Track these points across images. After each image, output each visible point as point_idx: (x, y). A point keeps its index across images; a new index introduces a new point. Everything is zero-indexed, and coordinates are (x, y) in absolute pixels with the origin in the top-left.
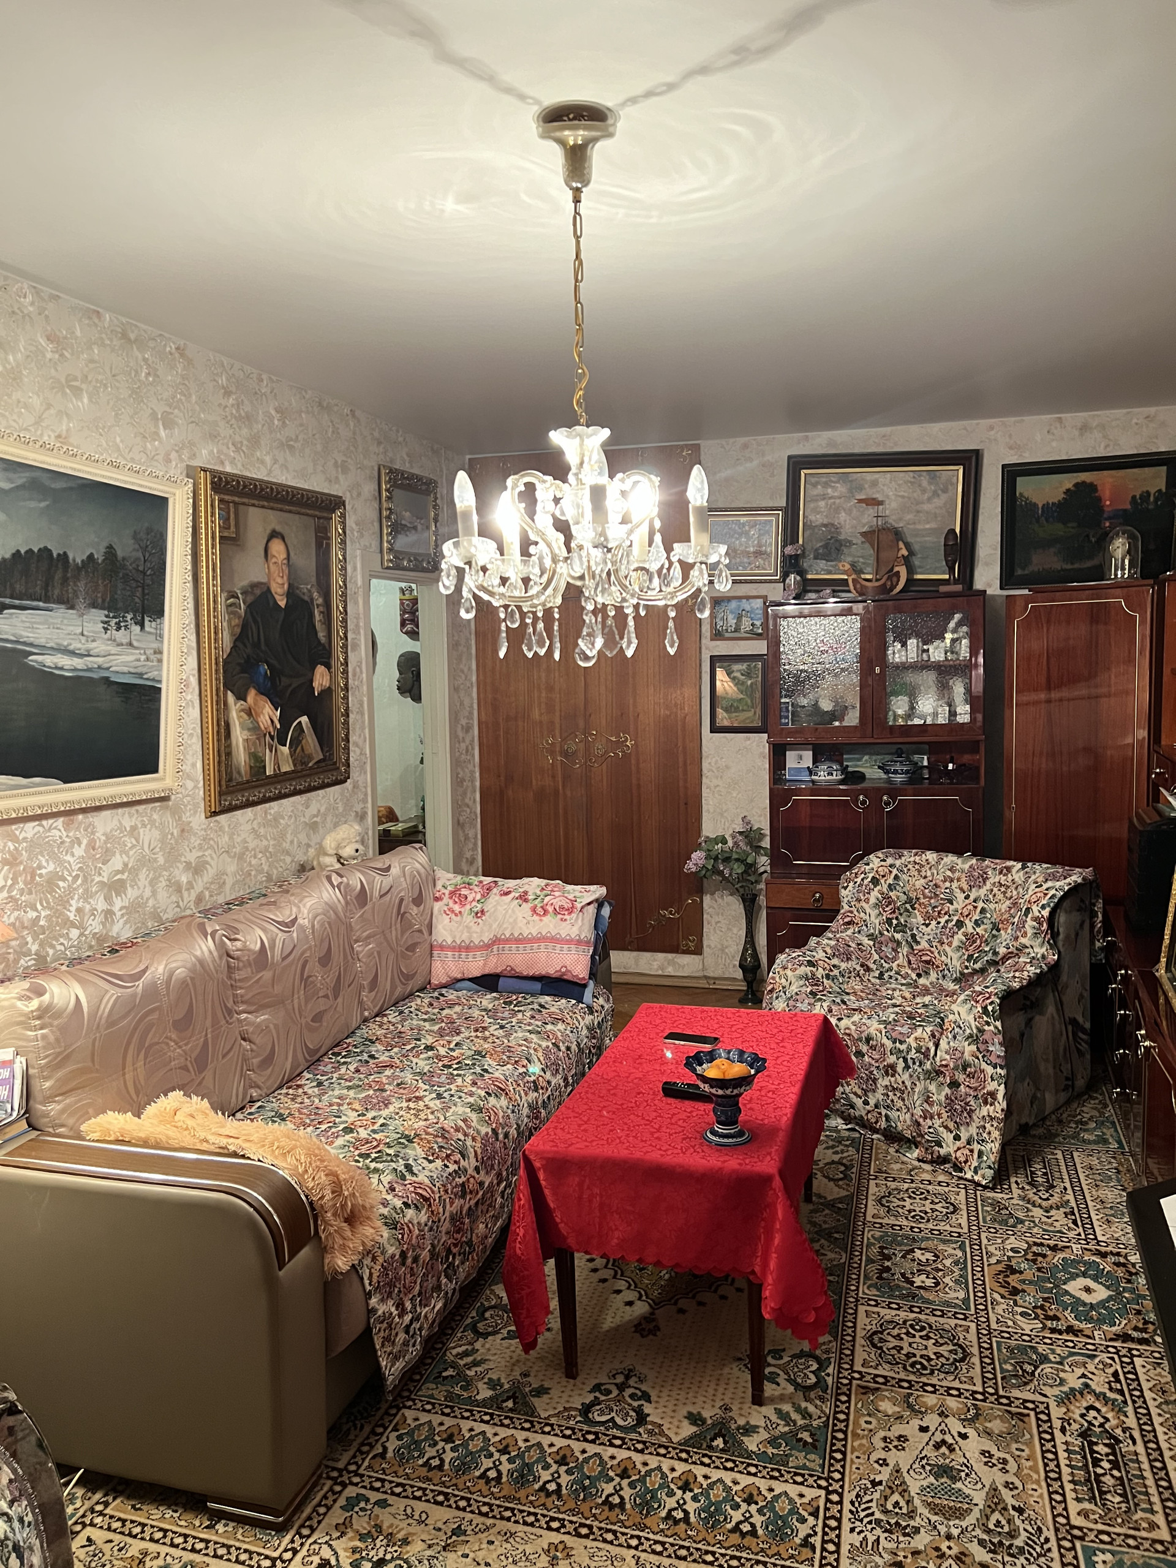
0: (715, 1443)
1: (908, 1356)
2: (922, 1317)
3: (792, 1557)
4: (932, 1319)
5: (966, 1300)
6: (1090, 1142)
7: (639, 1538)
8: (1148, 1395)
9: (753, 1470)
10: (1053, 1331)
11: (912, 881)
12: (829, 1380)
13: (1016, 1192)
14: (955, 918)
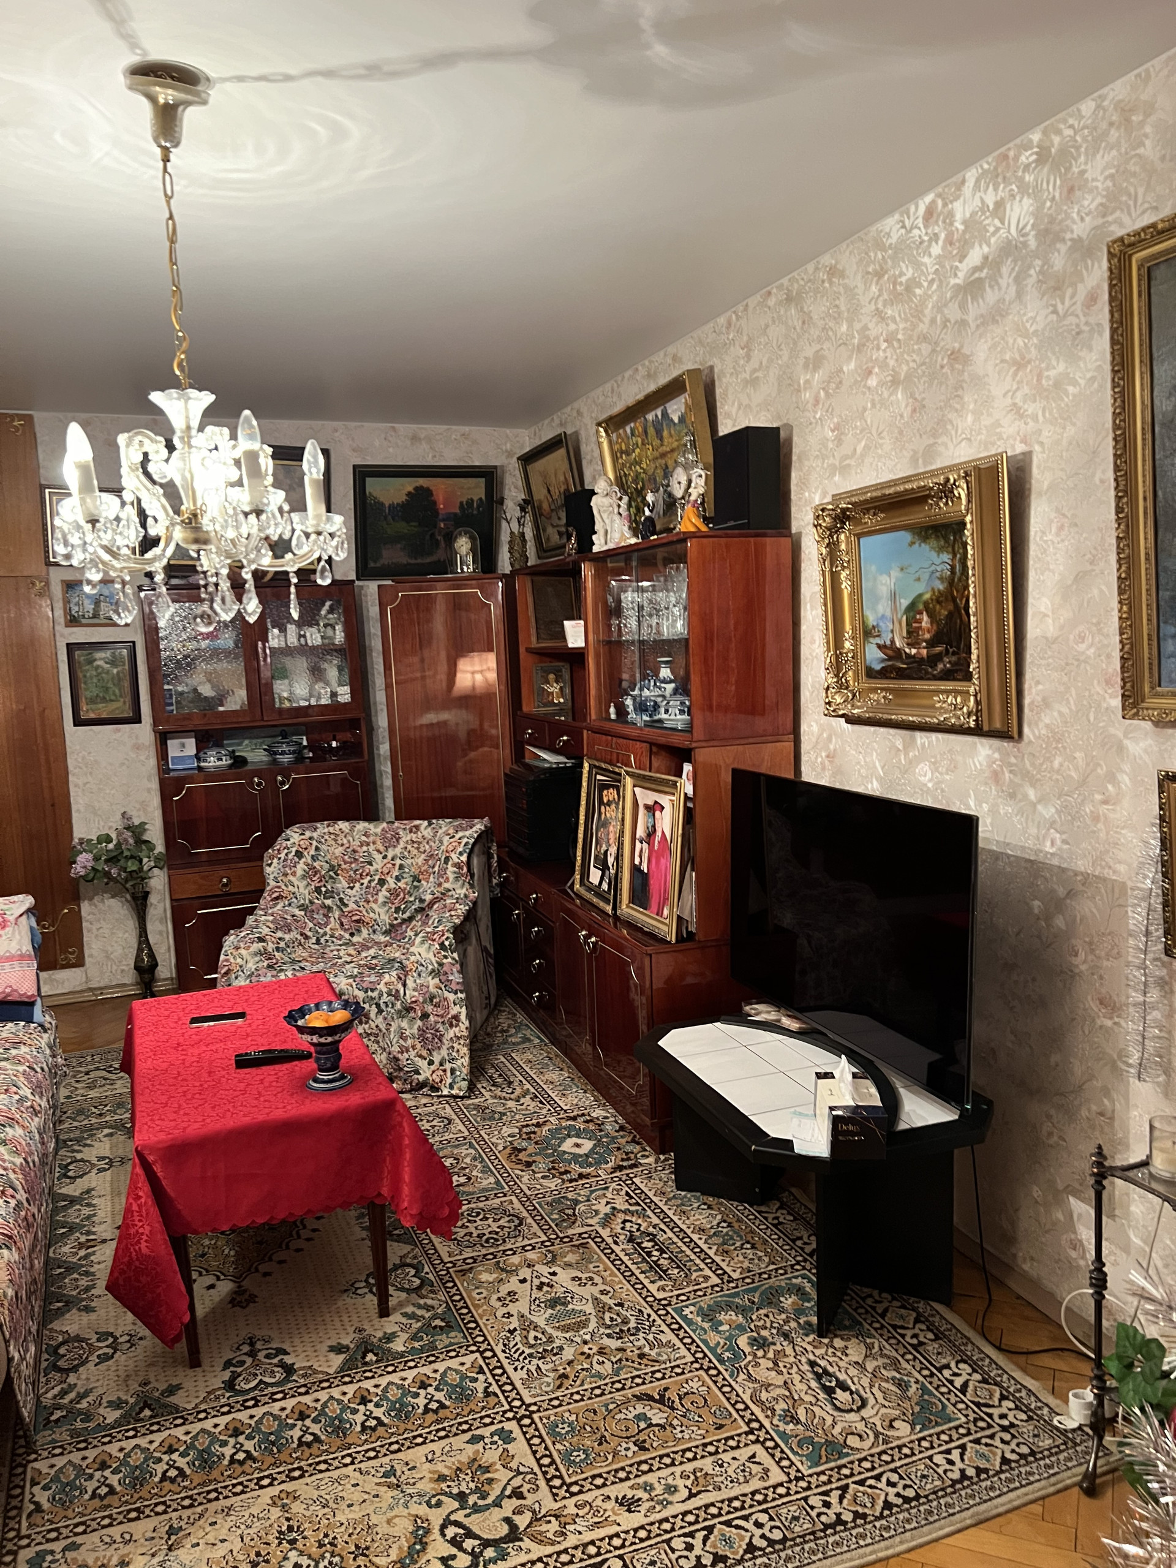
0: (368, 1359)
1: (480, 1236)
2: (473, 1206)
3: (483, 1408)
4: (481, 1205)
5: (497, 1182)
6: (519, 1044)
7: (350, 1455)
8: (655, 1199)
9: (412, 1364)
10: (571, 1181)
11: (331, 849)
12: (430, 1276)
13: (487, 1094)
14: (377, 878)
